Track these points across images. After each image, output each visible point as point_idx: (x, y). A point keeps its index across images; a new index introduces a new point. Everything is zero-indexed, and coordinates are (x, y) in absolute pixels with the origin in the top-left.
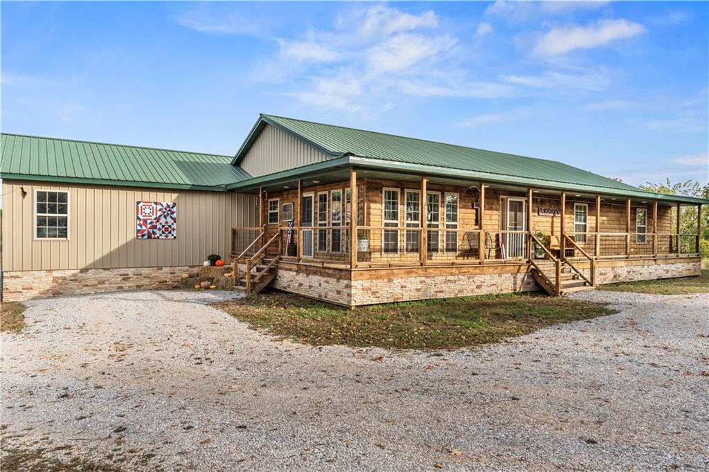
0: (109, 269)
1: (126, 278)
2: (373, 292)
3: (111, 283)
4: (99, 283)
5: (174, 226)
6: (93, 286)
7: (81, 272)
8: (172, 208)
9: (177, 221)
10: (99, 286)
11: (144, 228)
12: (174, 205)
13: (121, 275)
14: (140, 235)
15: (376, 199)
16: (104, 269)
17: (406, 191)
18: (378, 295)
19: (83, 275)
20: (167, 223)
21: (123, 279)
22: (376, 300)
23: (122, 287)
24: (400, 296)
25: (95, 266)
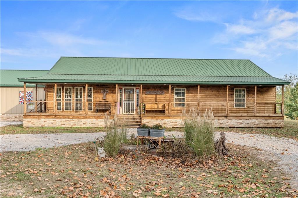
0: (11, 114)
1: (16, 117)
2: (32, 123)
3: (11, 119)
4: (8, 118)
5: (32, 100)
6: (6, 119)
7: (3, 115)
8: (31, 93)
9: (33, 98)
10: (8, 119)
11: (22, 100)
12: (32, 92)
13: (14, 116)
14: (20, 103)
15: (51, 91)
16: (9, 114)
17: (65, 87)
18: (34, 124)
19: (3, 116)
20: (29, 98)
21: (15, 118)
22: (33, 125)
23: (15, 120)
24: (44, 125)
25: (6, 113)
